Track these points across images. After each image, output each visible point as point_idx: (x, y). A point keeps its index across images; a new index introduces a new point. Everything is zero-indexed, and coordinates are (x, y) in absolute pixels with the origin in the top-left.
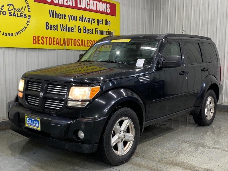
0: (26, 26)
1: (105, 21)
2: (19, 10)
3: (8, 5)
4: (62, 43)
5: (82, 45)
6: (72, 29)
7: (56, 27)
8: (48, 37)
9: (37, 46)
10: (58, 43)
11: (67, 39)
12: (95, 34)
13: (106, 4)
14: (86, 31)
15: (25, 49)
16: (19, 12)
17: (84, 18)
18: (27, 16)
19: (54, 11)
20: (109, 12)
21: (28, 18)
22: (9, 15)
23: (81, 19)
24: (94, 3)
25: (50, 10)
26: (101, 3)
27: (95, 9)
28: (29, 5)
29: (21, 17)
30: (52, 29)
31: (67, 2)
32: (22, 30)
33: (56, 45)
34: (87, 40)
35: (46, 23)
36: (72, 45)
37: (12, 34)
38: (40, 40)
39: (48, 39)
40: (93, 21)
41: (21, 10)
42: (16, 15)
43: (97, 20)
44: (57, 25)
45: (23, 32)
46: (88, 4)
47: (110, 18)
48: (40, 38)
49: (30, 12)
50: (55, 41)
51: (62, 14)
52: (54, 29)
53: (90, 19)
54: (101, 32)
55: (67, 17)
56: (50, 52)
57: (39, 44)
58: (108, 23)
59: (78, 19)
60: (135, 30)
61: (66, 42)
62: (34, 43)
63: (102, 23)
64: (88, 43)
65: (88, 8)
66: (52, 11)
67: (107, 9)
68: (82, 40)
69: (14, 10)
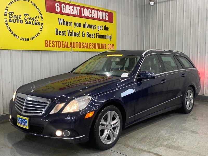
0: (40, 32)
1: (104, 27)
2: (33, 19)
3: (25, 15)
4: (69, 46)
5: (85, 48)
6: (77, 34)
7: (64, 33)
8: (57, 41)
9: (48, 49)
10: (66, 46)
11: (73, 42)
12: (97, 38)
13: (105, 13)
14: (89, 35)
15: (39, 51)
16: (34, 20)
17: (87, 24)
18: (40, 24)
19: (62, 19)
20: (107, 19)
21: (41, 26)
22: (26, 23)
23: (84, 25)
24: (95, 12)
25: (59, 19)
26: (101, 12)
27: (96, 17)
28: (41, 15)
29: (35, 24)
30: (61, 34)
31: (73, 12)
32: (36, 36)
33: (64, 47)
34: (90, 43)
35: (56, 29)
36: (77, 47)
37: (28, 39)
38: (51, 44)
39: (58, 43)
40: (94, 27)
41: (35, 19)
42: (31, 24)
43: (98, 26)
44: (65, 31)
45: (37, 37)
46: (90, 13)
47: (108, 24)
48: (51, 42)
49: (43, 20)
50: (63, 44)
51: (69, 22)
52: (62, 34)
53: (92, 25)
54: (101, 36)
55: (73, 25)
56: (59, 53)
57: (51, 47)
58: (106, 28)
59: (82, 25)
60: (129, 34)
61: (72, 45)
62: (46, 46)
63: (102, 28)
64: (91, 46)
65: (90, 16)
66: (60, 19)
67: (106, 17)
68: (86, 43)
69: (30, 19)
